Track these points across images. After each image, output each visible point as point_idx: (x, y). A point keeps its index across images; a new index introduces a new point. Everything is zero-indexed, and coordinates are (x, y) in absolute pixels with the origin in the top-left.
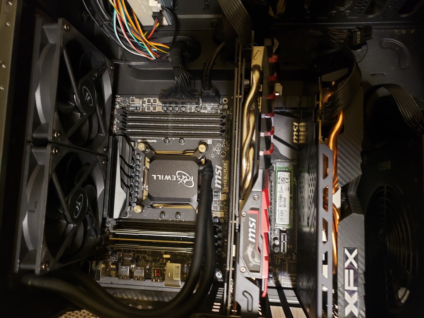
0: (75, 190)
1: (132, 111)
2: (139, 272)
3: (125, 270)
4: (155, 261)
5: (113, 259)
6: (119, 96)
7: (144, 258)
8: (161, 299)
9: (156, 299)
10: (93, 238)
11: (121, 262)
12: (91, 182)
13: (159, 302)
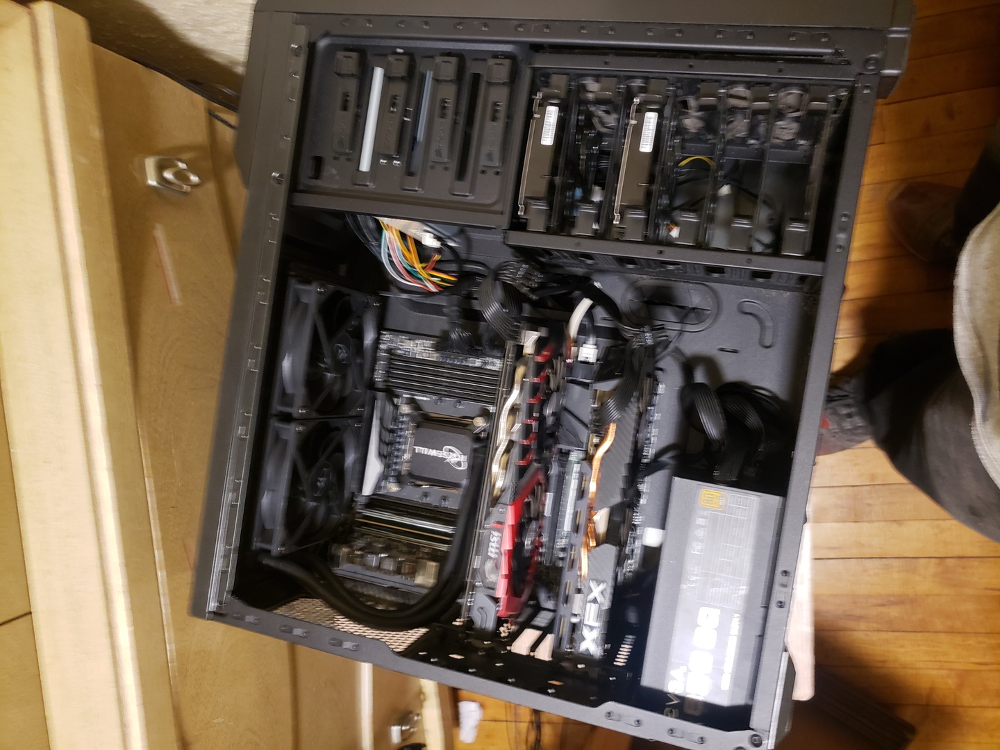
0: (318, 464)
1: (400, 356)
2: (389, 565)
3: (373, 560)
4: (410, 553)
5: (360, 543)
6: (384, 332)
7: (397, 548)
8: (407, 602)
9: (401, 601)
10: (336, 517)
11: (369, 549)
12: (340, 449)
13: (404, 604)
